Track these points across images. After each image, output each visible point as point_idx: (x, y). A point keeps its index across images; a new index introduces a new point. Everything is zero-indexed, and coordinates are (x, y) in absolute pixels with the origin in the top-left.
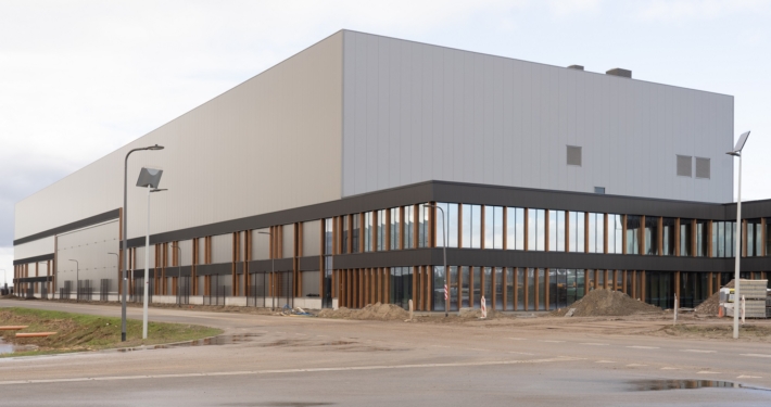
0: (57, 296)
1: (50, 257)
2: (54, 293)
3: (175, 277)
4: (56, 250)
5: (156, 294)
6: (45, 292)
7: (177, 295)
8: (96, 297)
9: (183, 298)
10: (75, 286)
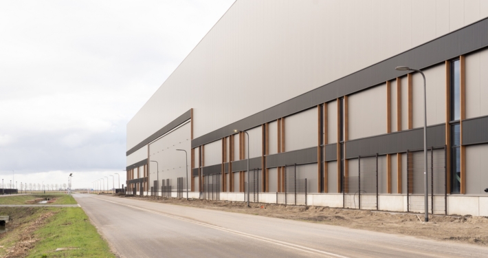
0: (150, 194)
1: (145, 163)
2: (148, 191)
3: (243, 172)
4: (149, 156)
5: (224, 190)
6: (142, 191)
7: (244, 191)
8: (174, 195)
9: (252, 195)
10: (160, 184)
